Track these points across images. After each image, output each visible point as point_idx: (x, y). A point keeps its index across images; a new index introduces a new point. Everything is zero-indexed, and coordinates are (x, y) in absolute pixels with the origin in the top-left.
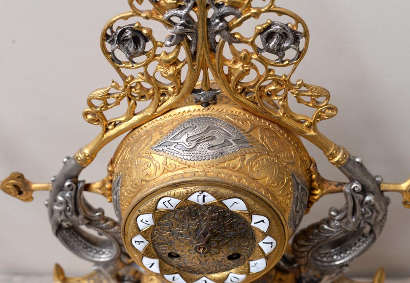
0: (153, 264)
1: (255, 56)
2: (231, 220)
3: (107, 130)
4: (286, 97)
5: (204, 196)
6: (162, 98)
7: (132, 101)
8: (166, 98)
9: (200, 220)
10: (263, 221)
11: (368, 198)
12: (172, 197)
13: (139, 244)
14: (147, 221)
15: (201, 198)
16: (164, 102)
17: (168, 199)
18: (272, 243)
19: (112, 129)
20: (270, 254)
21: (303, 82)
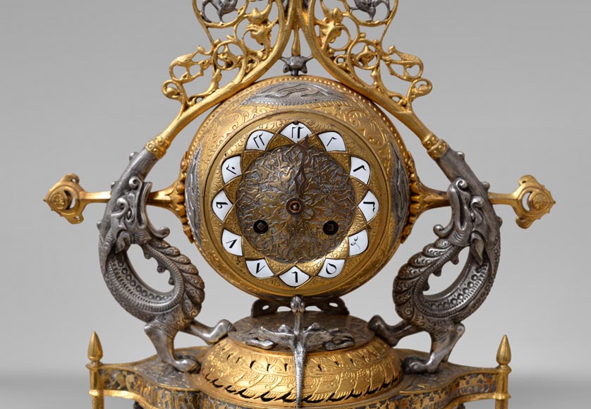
0: (235, 241)
1: (346, 14)
2: (328, 168)
3: (186, 107)
4: (378, 66)
5: (299, 128)
6: (249, 65)
7: (218, 70)
8: (254, 65)
9: (294, 166)
10: (363, 167)
11: (475, 200)
12: (264, 130)
13: (221, 207)
14: (233, 168)
15: (296, 131)
16: (251, 70)
17: (259, 133)
18: (373, 203)
19: (192, 105)
20: (373, 220)
21: (394, 47)
